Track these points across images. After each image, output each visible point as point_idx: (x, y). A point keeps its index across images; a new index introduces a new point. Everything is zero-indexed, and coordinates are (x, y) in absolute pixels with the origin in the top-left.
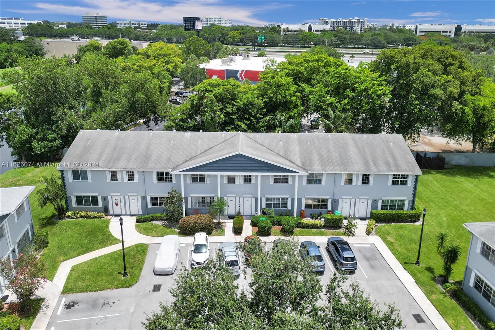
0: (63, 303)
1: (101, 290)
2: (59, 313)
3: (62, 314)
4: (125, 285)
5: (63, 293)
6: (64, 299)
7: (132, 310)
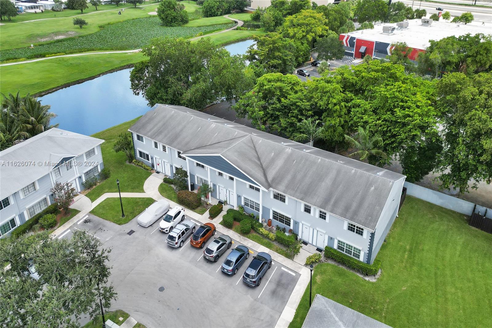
0: (85, 218)
1: (106, 220)
2: (79, 223)
3: (80, 224)
4: (118, 223)
5: (90, 212)
6: (87, 216)
7: (107, 239)
